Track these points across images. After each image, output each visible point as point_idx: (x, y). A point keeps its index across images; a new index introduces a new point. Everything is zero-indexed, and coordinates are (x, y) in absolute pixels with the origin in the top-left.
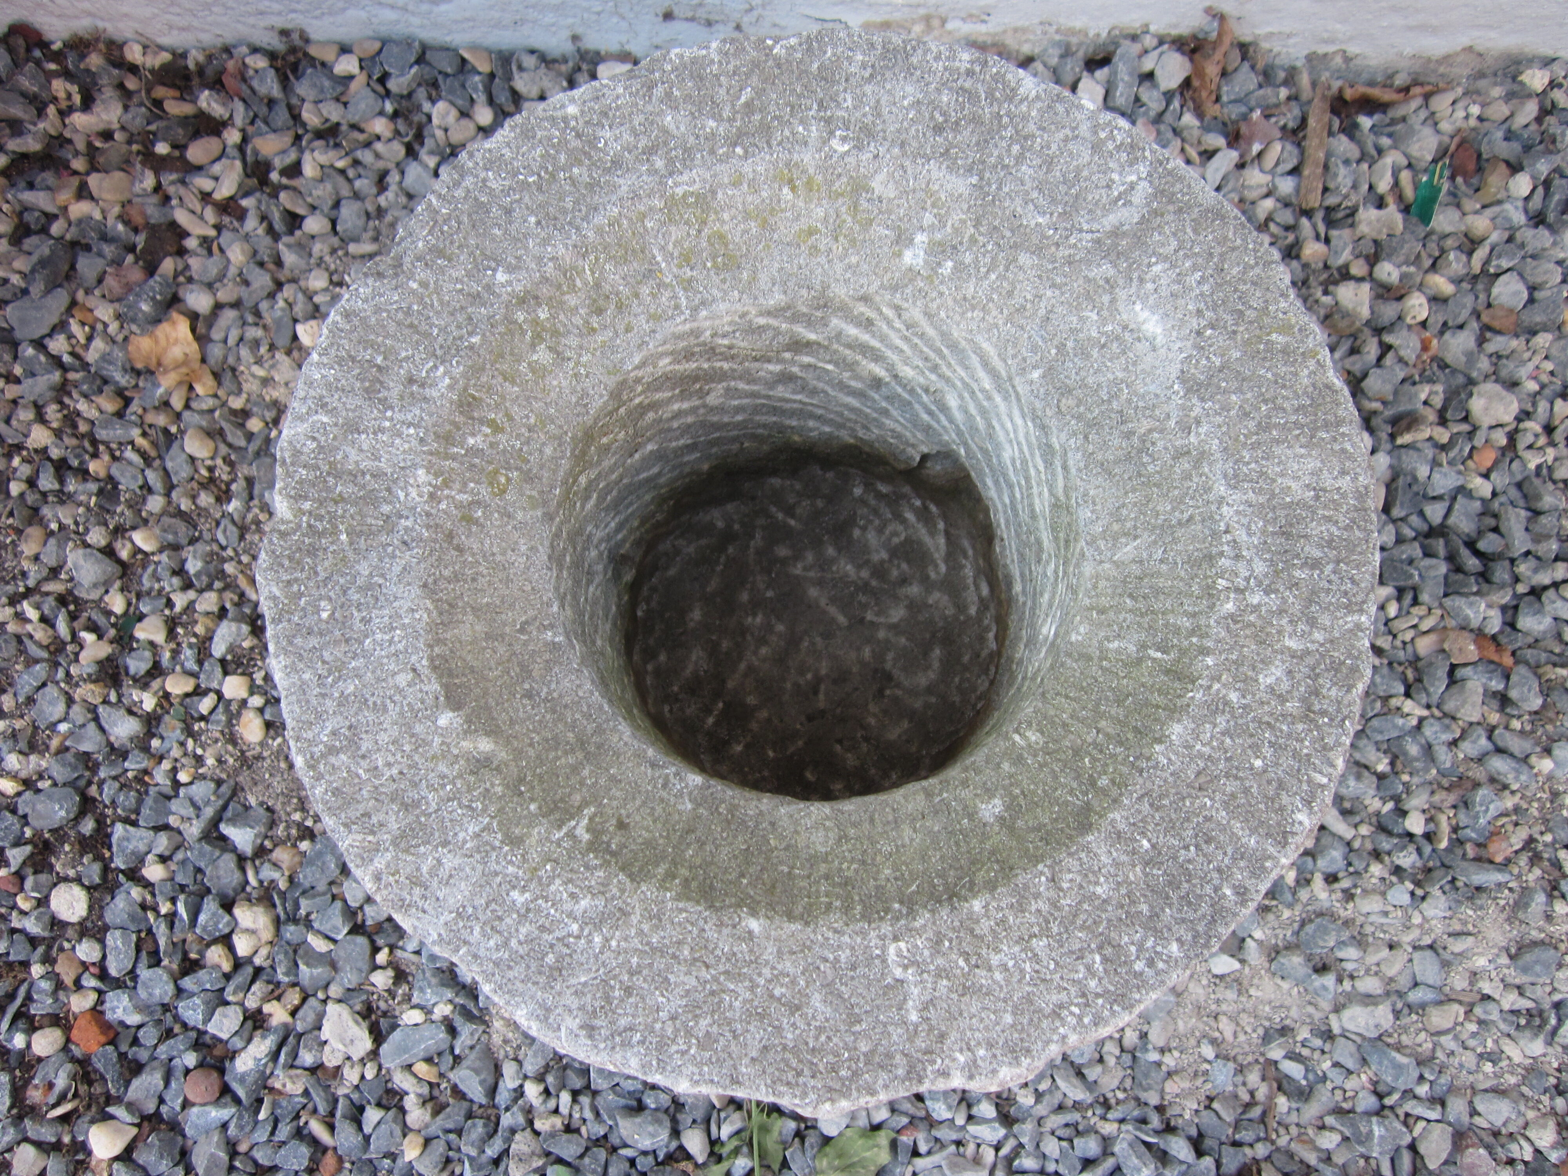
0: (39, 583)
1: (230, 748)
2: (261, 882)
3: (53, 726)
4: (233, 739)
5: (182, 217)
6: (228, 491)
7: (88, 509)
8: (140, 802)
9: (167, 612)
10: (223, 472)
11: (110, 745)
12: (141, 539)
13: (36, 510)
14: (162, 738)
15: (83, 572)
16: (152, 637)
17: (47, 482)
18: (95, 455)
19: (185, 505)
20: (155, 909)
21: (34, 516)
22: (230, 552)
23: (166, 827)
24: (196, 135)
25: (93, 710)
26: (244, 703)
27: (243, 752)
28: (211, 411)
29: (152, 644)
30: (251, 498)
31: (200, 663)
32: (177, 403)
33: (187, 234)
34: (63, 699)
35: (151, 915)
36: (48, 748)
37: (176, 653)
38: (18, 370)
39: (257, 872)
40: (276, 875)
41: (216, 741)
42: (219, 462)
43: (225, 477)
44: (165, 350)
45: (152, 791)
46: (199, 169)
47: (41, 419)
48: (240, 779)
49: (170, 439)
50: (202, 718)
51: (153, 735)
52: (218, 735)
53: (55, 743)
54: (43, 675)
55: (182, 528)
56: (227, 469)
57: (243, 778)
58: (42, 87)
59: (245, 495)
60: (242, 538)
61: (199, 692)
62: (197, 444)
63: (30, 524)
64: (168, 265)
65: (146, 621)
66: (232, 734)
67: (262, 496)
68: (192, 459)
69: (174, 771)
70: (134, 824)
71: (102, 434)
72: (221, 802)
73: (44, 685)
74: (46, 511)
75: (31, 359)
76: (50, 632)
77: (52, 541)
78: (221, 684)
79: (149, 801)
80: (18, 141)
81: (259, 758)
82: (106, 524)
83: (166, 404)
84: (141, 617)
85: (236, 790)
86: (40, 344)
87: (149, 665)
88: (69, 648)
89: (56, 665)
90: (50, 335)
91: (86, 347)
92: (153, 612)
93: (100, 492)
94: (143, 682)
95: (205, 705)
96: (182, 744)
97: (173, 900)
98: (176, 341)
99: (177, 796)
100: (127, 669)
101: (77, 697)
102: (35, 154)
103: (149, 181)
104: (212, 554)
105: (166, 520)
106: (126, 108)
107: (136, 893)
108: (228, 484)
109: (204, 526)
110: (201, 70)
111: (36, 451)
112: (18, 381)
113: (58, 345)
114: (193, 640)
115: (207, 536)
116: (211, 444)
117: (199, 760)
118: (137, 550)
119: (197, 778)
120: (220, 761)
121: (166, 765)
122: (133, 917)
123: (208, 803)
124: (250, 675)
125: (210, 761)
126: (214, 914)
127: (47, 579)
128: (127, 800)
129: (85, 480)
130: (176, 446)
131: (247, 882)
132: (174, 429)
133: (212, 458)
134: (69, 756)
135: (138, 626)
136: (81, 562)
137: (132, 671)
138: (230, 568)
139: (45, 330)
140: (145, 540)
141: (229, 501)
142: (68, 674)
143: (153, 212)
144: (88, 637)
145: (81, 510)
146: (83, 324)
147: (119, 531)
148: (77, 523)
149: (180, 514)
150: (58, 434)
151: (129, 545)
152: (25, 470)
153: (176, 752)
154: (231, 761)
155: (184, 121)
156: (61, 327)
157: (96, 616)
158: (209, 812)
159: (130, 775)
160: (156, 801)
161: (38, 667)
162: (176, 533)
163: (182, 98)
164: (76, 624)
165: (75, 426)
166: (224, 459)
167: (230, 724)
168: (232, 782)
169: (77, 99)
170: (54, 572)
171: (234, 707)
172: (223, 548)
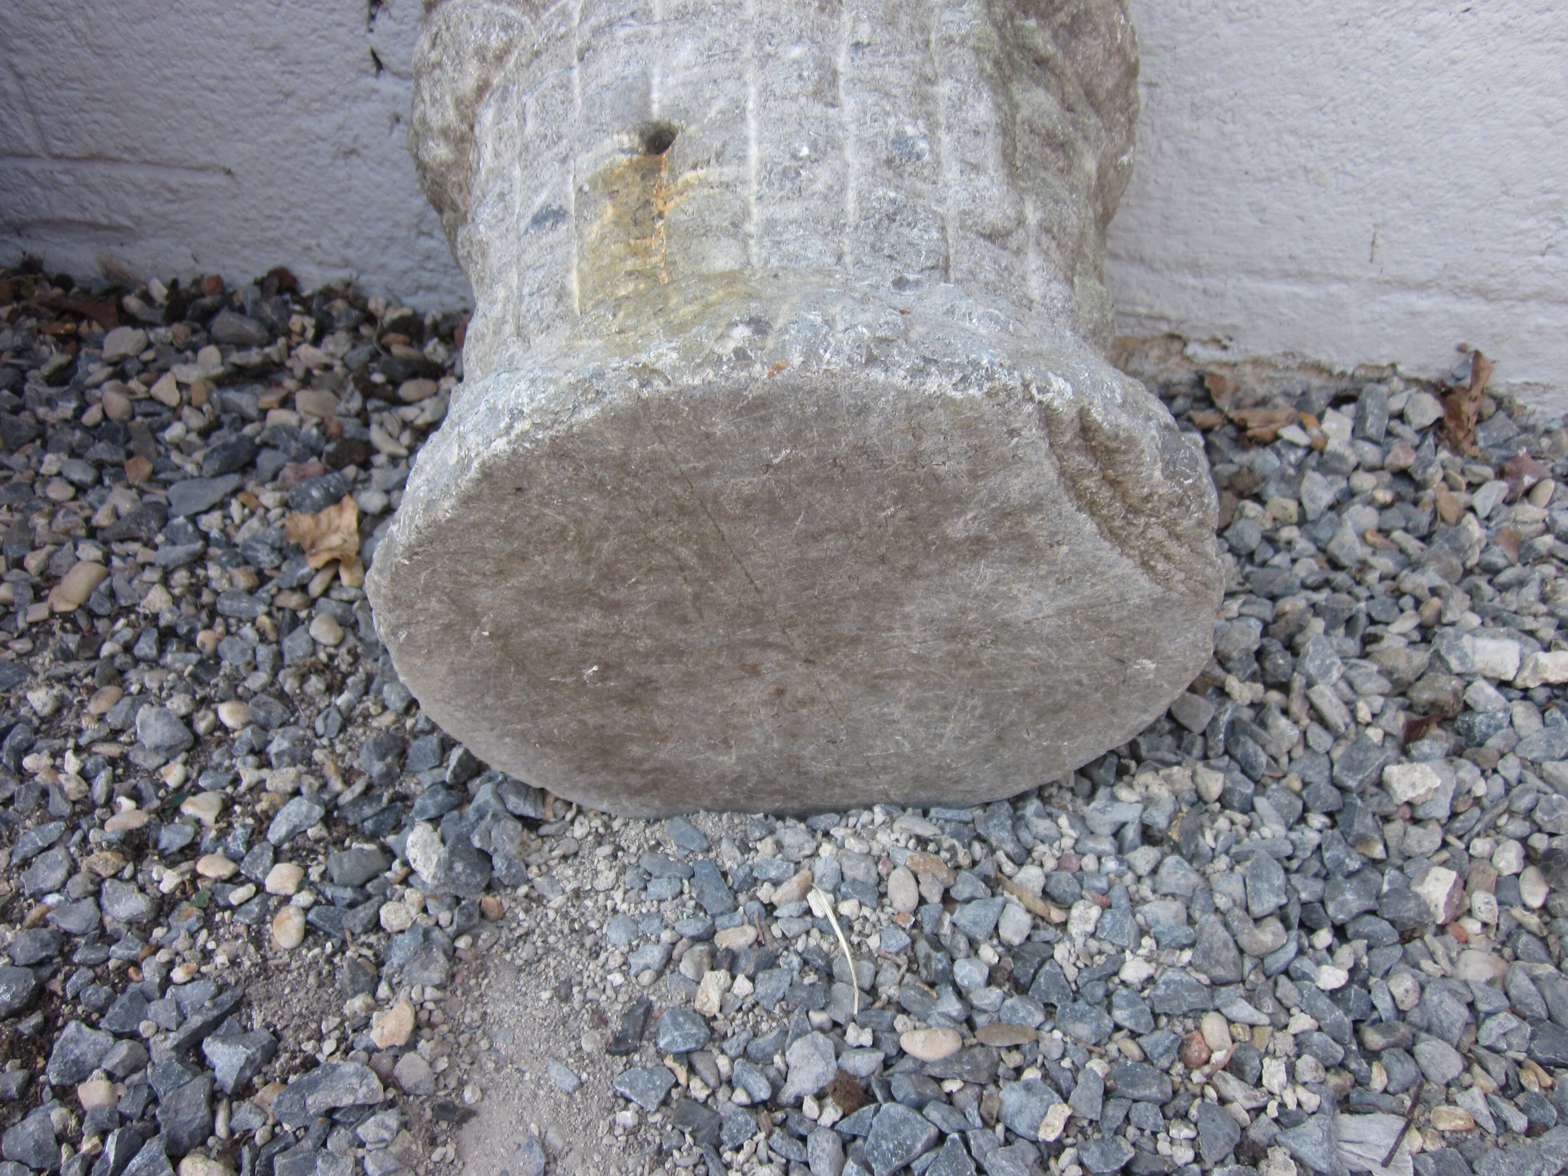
0: (93, 742)
1: (251, 948)
2: (232, 1132)
3: (39, 896)
4: (258, 939)
5: (376, 435)
6: (343, 682)
7: (180, 677)
8: (110, 1000)
9: (229, 790)
10: (343, 661)
11: (101, 925)
12: (228, 713)
13: (121, 672)
14: (170, 929)
15: (149, 732)
16: (201, 814)
17: (146, 647)
18: (209, 627)
19: (290, 685)
20: (75, 1146)
21: (118, 677)
22: (325, 741)
23: (134, 1036)
24: (414, 375)
25: (99, 881)
26: (286, 900)
27: (265, 959)
28: (351, 602)
29: (198, 821)
30: (366, 693)
31: (249, 845)
32: (316, 587)
33: (377, 452)
34: (66, 865)
35: (65, 1150)
36: (22, 919)
37: (223, 834)
38: (160, 538)
39: (231, 1115)
40: (255, 1121)
41: (237, 937)
42: (343, 650)
43: (344, 668)
44: (324, 535)
45: (133, 987)
46: (408, 404)
47: (165, 581)
48: (251, 990)
49: (295, 622)
50: (229, 907)
51: (160, 925)
52: (242, 930)
53: (34, 913)
54: (55, 835)
55: (278, 709)
56: (349, 659)
57: (255, 991)
58: (281, 318)
59: (361, 687)
60: (343, 729)
61: (235, 879)
62: (325, 627)
63: (109, 683)
64: (351, 471)
65: (202, 795)
66: (259, 932)
67: (380, 691)
68: (314, 642)
69: (170, 965)
70: (94, 1026)
71: (225, 605)
72: (215, 1013)
73: (50, 847)
74: (132, 675)
75: (178, 527)
76: (84, 786)
77: (127, 700)
78: (266, 873)
79: (123, 999)
80: (243, 354)
81: (285, 968)
82: (194, 693)
83: (303, 588)
84: (198, 790)
85: (241, 1004)
86: (193, 519)
87: (187, 841)
88: (98, 812)
89: (73, 828)
90: (207, 512)
91: (238, 528)
92: (213, 788)
93: (201, 663)
94: (170, 861)
95: (237, 895)
96: (193, 935)
97: (103, 1135)
98: (337, 529)
99: (163, 995)
100: (157, 843)
101: (84, 867)
102: (255, 366)
103: (356, 404)
104: (302, 739)
105: (263, 698)
106: (354, 347)
107: (57, 1115)
108: (345, 676)
109: (304, 714)
110: (436, 325)
111: (146, 617)
112: (156, 548)
113: (212, 522)
114: (250, 821)
115: (304, 722)
116: (340, 632)
117: (207, 956)
118: (219, 725)
119: (196, 977)
120: (234, 962)
121: (163, 956)
122: (40, 1148)
123: (199, 1010)
124: (307, 868)
125: (221, 959)
126: (153, 1160)
127: (104, 740)
128: (96, 994)
129: (188, 650)
130: (300, 630)
131: (212, 1132)
132: (303, 614)
133: (336, 647)
134: (45, 933)
135: (191, 799)
136: (152, 721)
137: (163, 844)
138: (318, 755)
139: (203, 507)
140: (232, 713)
141: (340, 692)
142: (85, 839)
143: (351, 427)
144: (126, 804)
145: (172, 676)
146: (244, 506)
147: (205, 702)
148: (161, 689)
149: (282, 696)
150: (176, 601)
151: (211, 716)
152: (128, 634)
153: (181, 943)
154: (247, 963)
155: (406, 362)
156: (222, 505)
157: (144, 785)
158: (195, 1021)
159: (112, 964)
160: (132, 999)
161: (52, 825)
162: (269, 713)
163: (410, 345)
164: (116, 786)
165: (198, 595)
166: (349, 652)
167: (261, 920)
168: (239, 991)
169: (310, 333)
170: (114, 735)
171: (273, 902)
172: (320, 737)
